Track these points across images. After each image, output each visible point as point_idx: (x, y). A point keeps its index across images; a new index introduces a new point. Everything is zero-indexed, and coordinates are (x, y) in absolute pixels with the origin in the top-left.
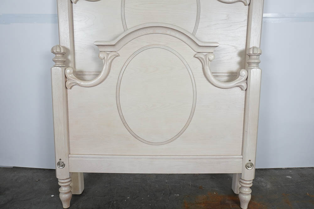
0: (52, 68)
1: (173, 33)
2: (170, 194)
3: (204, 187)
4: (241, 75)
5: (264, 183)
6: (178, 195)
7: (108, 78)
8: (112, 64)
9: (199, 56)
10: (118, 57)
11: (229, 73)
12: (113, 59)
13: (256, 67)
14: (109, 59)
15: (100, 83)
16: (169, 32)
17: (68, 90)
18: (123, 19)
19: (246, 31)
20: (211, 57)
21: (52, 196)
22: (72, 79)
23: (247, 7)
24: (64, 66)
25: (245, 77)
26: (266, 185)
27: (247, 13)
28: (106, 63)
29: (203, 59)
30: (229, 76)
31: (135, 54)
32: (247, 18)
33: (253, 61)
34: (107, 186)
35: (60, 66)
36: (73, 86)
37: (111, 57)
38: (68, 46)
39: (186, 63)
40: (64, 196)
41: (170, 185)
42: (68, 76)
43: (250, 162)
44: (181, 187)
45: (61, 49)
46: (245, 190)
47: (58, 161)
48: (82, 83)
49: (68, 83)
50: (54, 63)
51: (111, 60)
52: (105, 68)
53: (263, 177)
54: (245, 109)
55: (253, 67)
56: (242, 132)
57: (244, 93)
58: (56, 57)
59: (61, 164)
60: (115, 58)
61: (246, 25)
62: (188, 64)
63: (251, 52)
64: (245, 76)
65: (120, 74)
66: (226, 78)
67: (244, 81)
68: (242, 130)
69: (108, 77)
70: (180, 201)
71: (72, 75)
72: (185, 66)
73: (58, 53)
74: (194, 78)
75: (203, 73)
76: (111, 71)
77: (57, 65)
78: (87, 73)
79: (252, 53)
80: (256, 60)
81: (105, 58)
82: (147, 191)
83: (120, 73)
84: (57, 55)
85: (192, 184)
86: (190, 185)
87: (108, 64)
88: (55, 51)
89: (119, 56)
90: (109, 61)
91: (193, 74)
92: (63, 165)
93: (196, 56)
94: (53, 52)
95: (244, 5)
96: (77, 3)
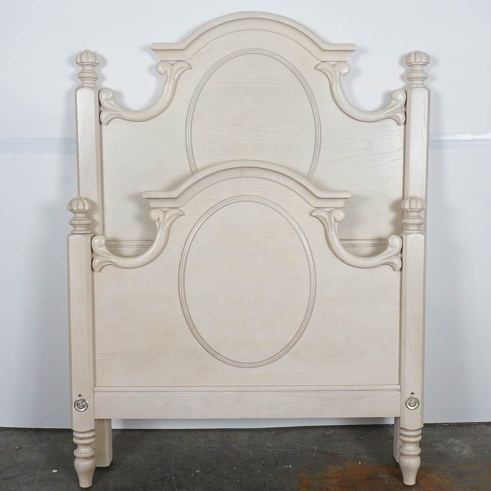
0: (70, 237)
1: (274, 177)
2: (276, 464)
3: (340, 454)
4: (390, 244)
5: (459, 446)
6: (290, 466)
7: (164, 252)
8: (172, 229)
9: (319, 214)
10: (180, 217)
11: (375, 240)
12: (173, 221)
13: (416, 231)
14: (167, 220)
15: (151, 261)
16: (266, 175)
17: (95, 273)
18: (189, 150)
19: (402, 166)
20: (338, 215)
21: (55, 471)
22: (104, 255)
23: (402, 126)
24: (89, 232)
25: (398, 249)
26: (461, 450)
27: (402, 138)
28: (163, 228)
29: (325, 219)
30: (375, 245)
31: (210, 212)
32: (402, 145)
33: (411, 221)
34: (155, 453)
35: (83, 232)
36: (103, 267)
37: (170, 218)
38: (95, 198)
39: (296, 226)
40: (82, 464)
41: (276, 451)
42: (96, 249)
43: (412, 395)
44: (297, 454)
45: (84, 203)
46: (408, 447)
47: (75, 398)
48: (121, 261)
49: (96, 261)
50: (72, 228)
51: (171, 222)
52: (160, 236)
53: (460, 437)
54: (401, 303)
55: (411, 232)
56: (398, 344)
57: (399, 276)
58: (74, 219)
59: (81, 404)
60: (177, 218)
61: (402, 157)
62: (300, 228)
63: (407, 206)
64: (397, 246)
65: (185, 245)
66: (368, 250)
67: (397, 254)
68: (398, 339)
69: (165, 250)
70: (293, 475)
71: (104, 249)
72: (294, 231)
73: (80, 212)
74: (311, 250)
75: (326, 242)
76: (170, 240)
77: (77, 232)
78: (126, 243)
79: (408, 208)
80: (415, 219)
81: (161, 219)
82: (233, 461)
83: (185, 243)
84: (78, 215)
85: (317, 450)
86: (315, 450)
87: (165, 228)
88: (75, 209)
89: (184, 215)
90: (168, 224)
91: (309, 244)
92: (86, 406)
93: (313, 215)
94: (72, 210)
95: (396, 123)
96: (110, 124)
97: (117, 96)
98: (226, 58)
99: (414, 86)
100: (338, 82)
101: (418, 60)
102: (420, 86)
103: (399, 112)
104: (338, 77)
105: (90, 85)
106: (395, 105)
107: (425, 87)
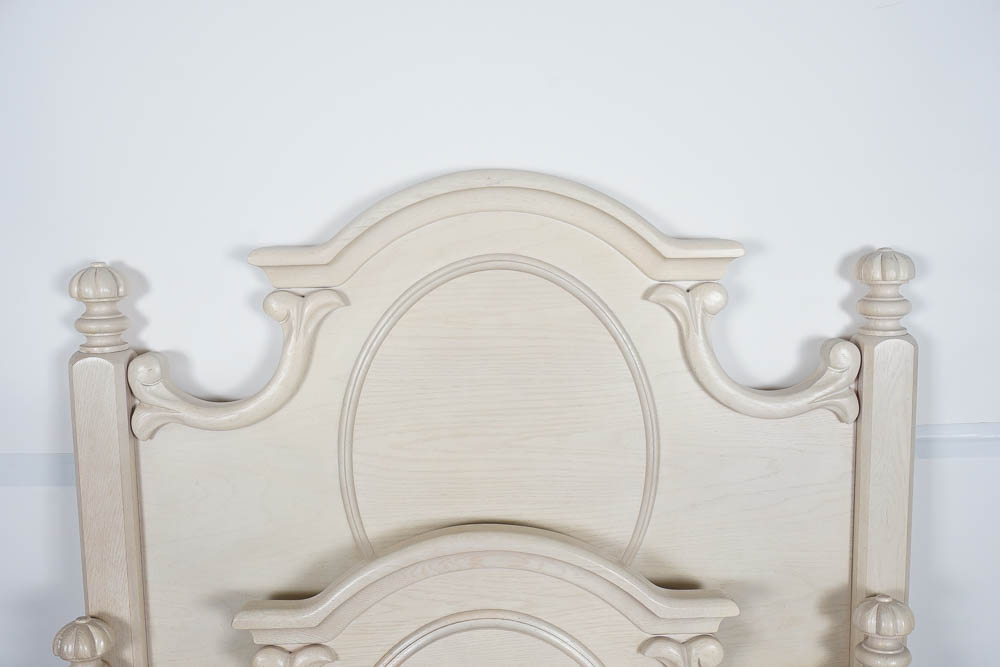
1: (552, 567)
10: (327, 665)
16: (535, 563)
20: (708, 656)
23: (850, 425)
27: (851, 450)
29: (674, 664)
31: (399, 654)
32: (850, 467)
79: (874, 629)
89: (337, 660)
93: (648, 654)
95: (835, 418)
96: (156, 437)
97: (172, 365)
98: (431, 278)
99: (880, 334)
100: (700, 331)
101: (891, 274)
102: (892, 333)
103: (845, 396)
104: (699, 320)
105: (107, 349)
106: (835, 379)
107: (906, 336)
